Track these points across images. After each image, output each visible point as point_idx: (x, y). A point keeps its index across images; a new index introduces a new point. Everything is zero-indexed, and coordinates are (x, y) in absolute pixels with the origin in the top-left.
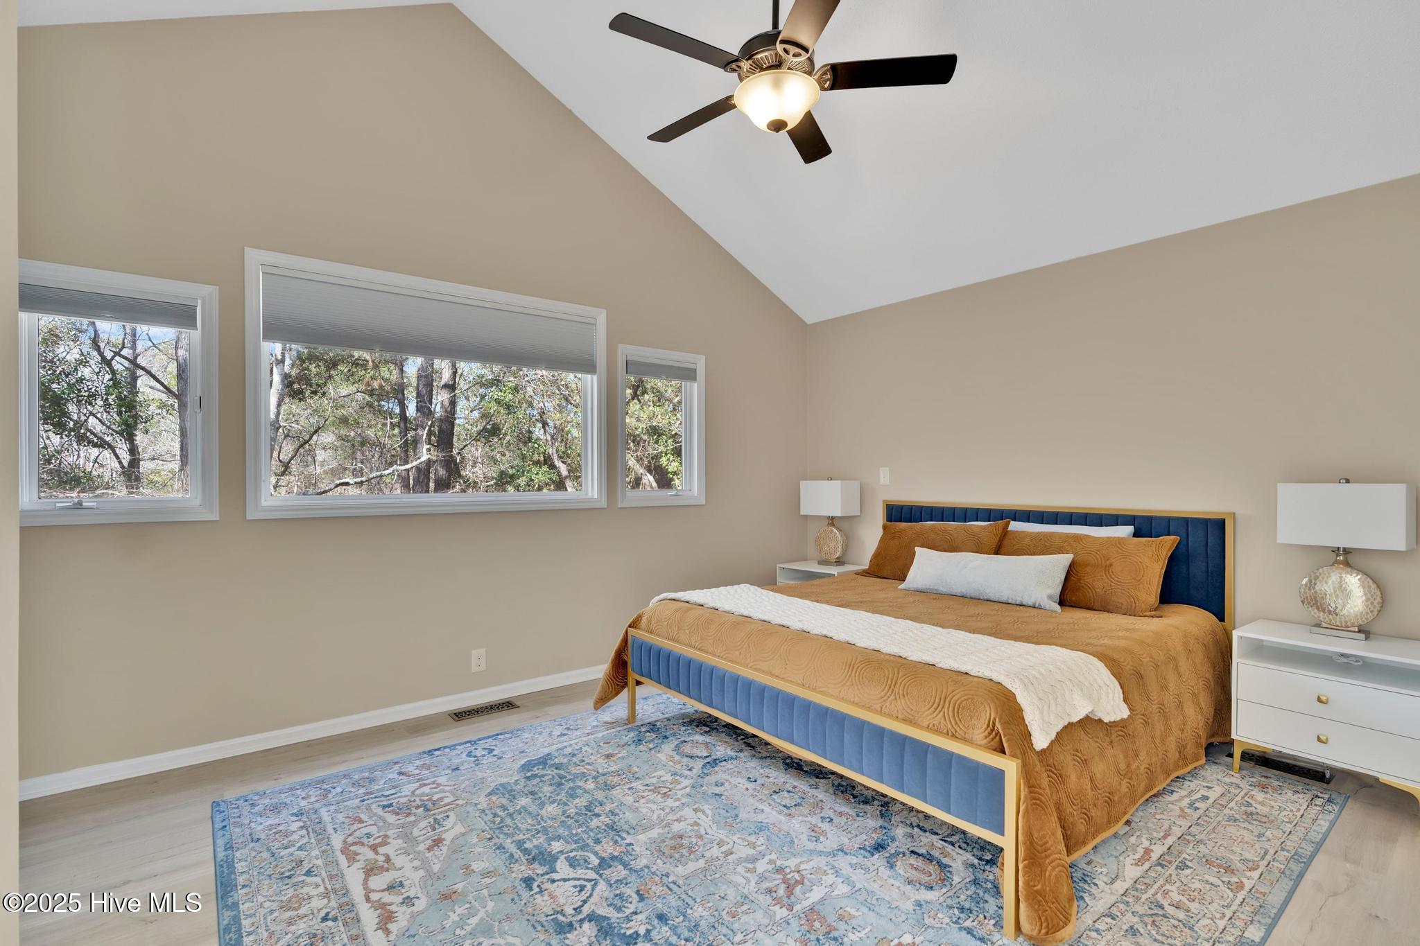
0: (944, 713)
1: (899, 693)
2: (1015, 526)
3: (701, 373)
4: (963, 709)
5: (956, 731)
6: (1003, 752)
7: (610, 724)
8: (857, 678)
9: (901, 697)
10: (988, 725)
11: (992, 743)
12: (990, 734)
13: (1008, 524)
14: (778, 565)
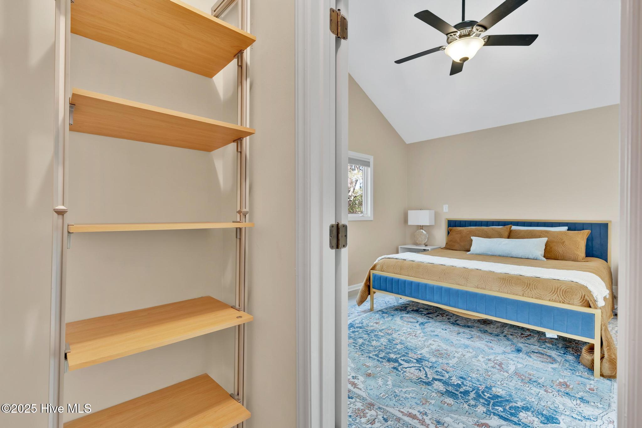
0: (558, 294)
1: (532, 288)
2: (514, 228)
3: (372, 164)
4: (567, 292)
5: (565, 301)
6: (590, 307)
7: (365, 312)
8: (508, 283)
9: (534, 290)
10: (582, 298)
11: (584, 304)
12: (582, 301)
13: (511, 227)
14: (399, 247)
